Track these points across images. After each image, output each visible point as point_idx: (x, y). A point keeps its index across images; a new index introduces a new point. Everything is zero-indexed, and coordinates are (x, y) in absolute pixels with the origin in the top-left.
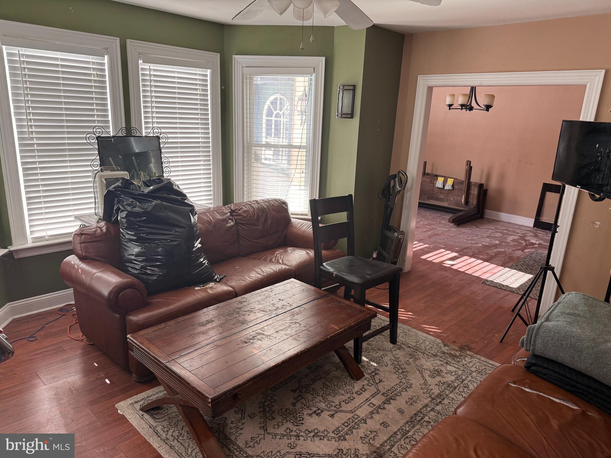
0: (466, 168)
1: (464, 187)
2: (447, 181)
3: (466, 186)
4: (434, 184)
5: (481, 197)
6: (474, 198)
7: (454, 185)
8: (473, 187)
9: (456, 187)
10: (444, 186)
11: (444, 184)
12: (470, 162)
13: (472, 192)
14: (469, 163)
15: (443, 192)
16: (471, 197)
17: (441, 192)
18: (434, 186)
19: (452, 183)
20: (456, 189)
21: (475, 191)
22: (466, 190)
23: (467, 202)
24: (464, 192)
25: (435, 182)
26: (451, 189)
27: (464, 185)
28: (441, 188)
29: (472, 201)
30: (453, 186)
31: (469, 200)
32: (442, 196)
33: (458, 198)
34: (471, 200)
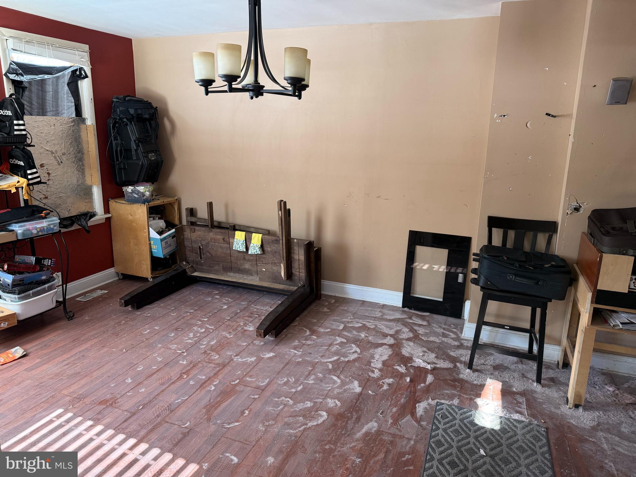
0: (279, 214)
1: (281, 247)
2: (250, 239)
3: (284, 247)
4: (230, 244)
5: (313, 265)
6: (301, 266)
7: (265, 245)
8: (296, 248)
9: (268, 248)
10: (247, 248)
11: (248, 243)
12: (285, 203)
13: (296, 257)
14: (283, 205)
15: (247, 258)
16: (295, 265)
17: (244, 259)
18: (231, 248)
19: (260, 243)
20: (268, 253)
21: (300, 256)
22: (285, 255)
23: (289, 275)
24: (282, 259)
25: (231, 240)
26: (259, 253)
27: (281, 246)
28: (243, 252)
29: (297, 273)
30: (262, 246)
31: (293, 271)
32: (247, 266)
33: (275, 268)
34: (295, 271)
